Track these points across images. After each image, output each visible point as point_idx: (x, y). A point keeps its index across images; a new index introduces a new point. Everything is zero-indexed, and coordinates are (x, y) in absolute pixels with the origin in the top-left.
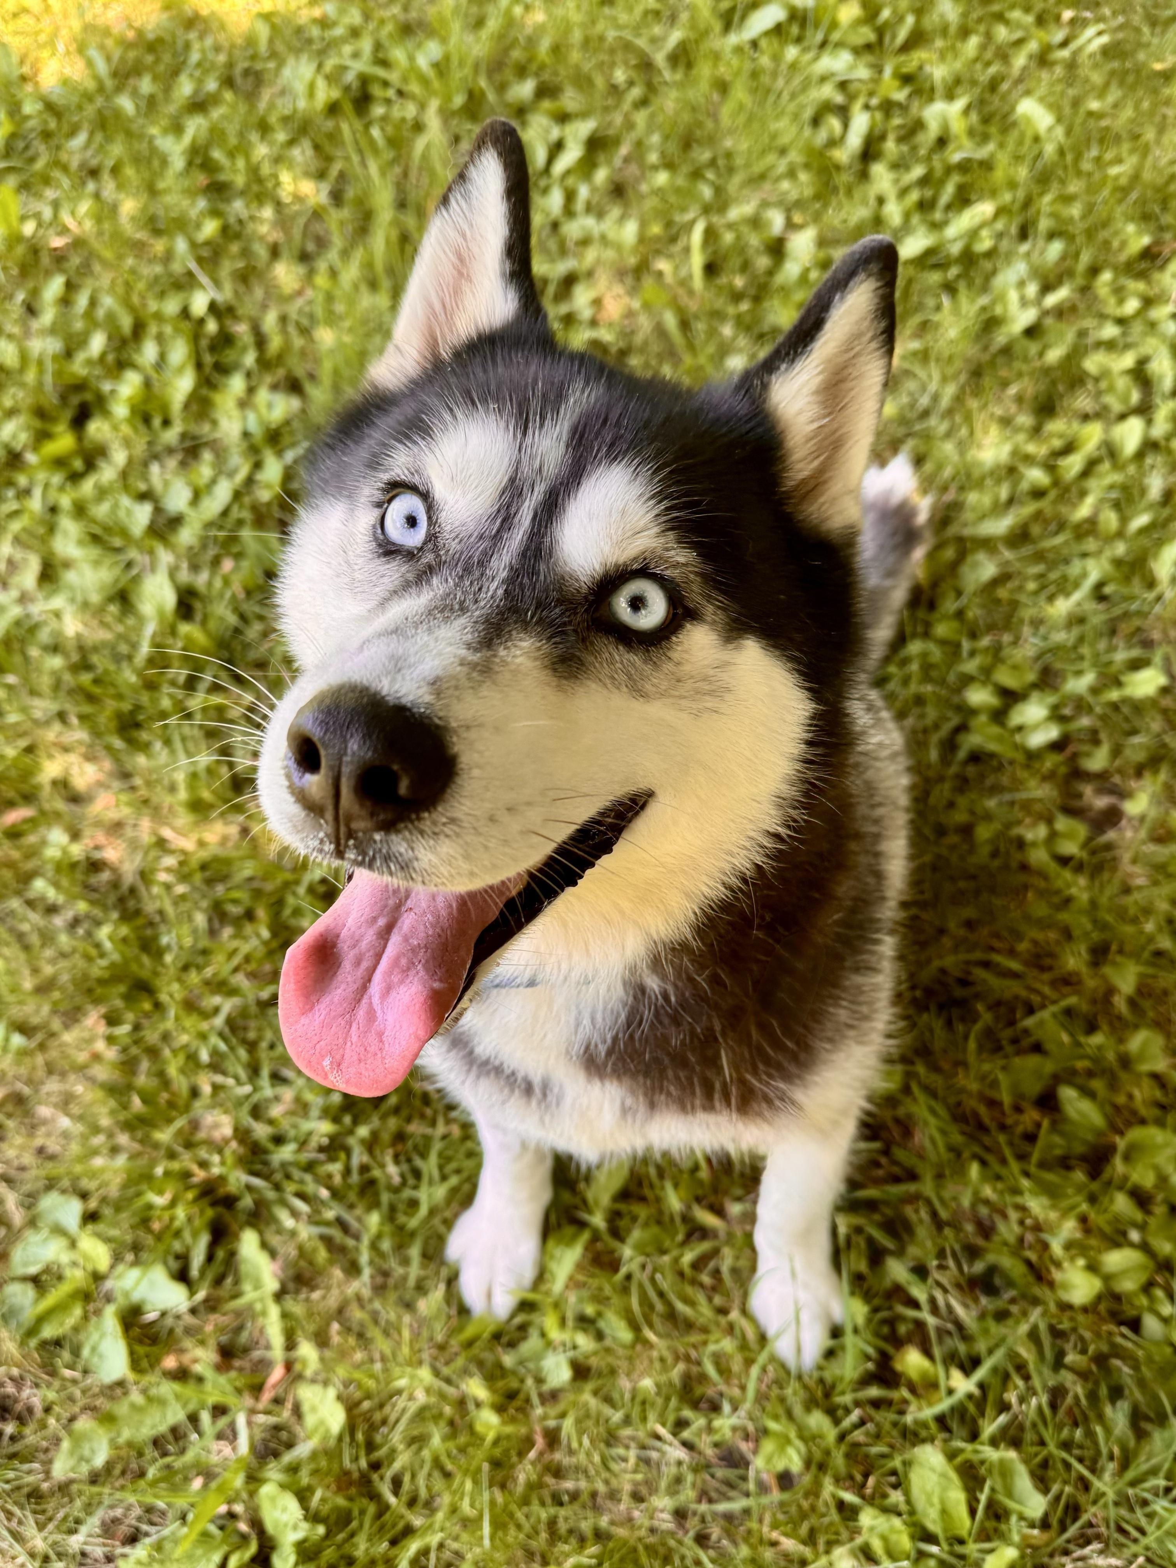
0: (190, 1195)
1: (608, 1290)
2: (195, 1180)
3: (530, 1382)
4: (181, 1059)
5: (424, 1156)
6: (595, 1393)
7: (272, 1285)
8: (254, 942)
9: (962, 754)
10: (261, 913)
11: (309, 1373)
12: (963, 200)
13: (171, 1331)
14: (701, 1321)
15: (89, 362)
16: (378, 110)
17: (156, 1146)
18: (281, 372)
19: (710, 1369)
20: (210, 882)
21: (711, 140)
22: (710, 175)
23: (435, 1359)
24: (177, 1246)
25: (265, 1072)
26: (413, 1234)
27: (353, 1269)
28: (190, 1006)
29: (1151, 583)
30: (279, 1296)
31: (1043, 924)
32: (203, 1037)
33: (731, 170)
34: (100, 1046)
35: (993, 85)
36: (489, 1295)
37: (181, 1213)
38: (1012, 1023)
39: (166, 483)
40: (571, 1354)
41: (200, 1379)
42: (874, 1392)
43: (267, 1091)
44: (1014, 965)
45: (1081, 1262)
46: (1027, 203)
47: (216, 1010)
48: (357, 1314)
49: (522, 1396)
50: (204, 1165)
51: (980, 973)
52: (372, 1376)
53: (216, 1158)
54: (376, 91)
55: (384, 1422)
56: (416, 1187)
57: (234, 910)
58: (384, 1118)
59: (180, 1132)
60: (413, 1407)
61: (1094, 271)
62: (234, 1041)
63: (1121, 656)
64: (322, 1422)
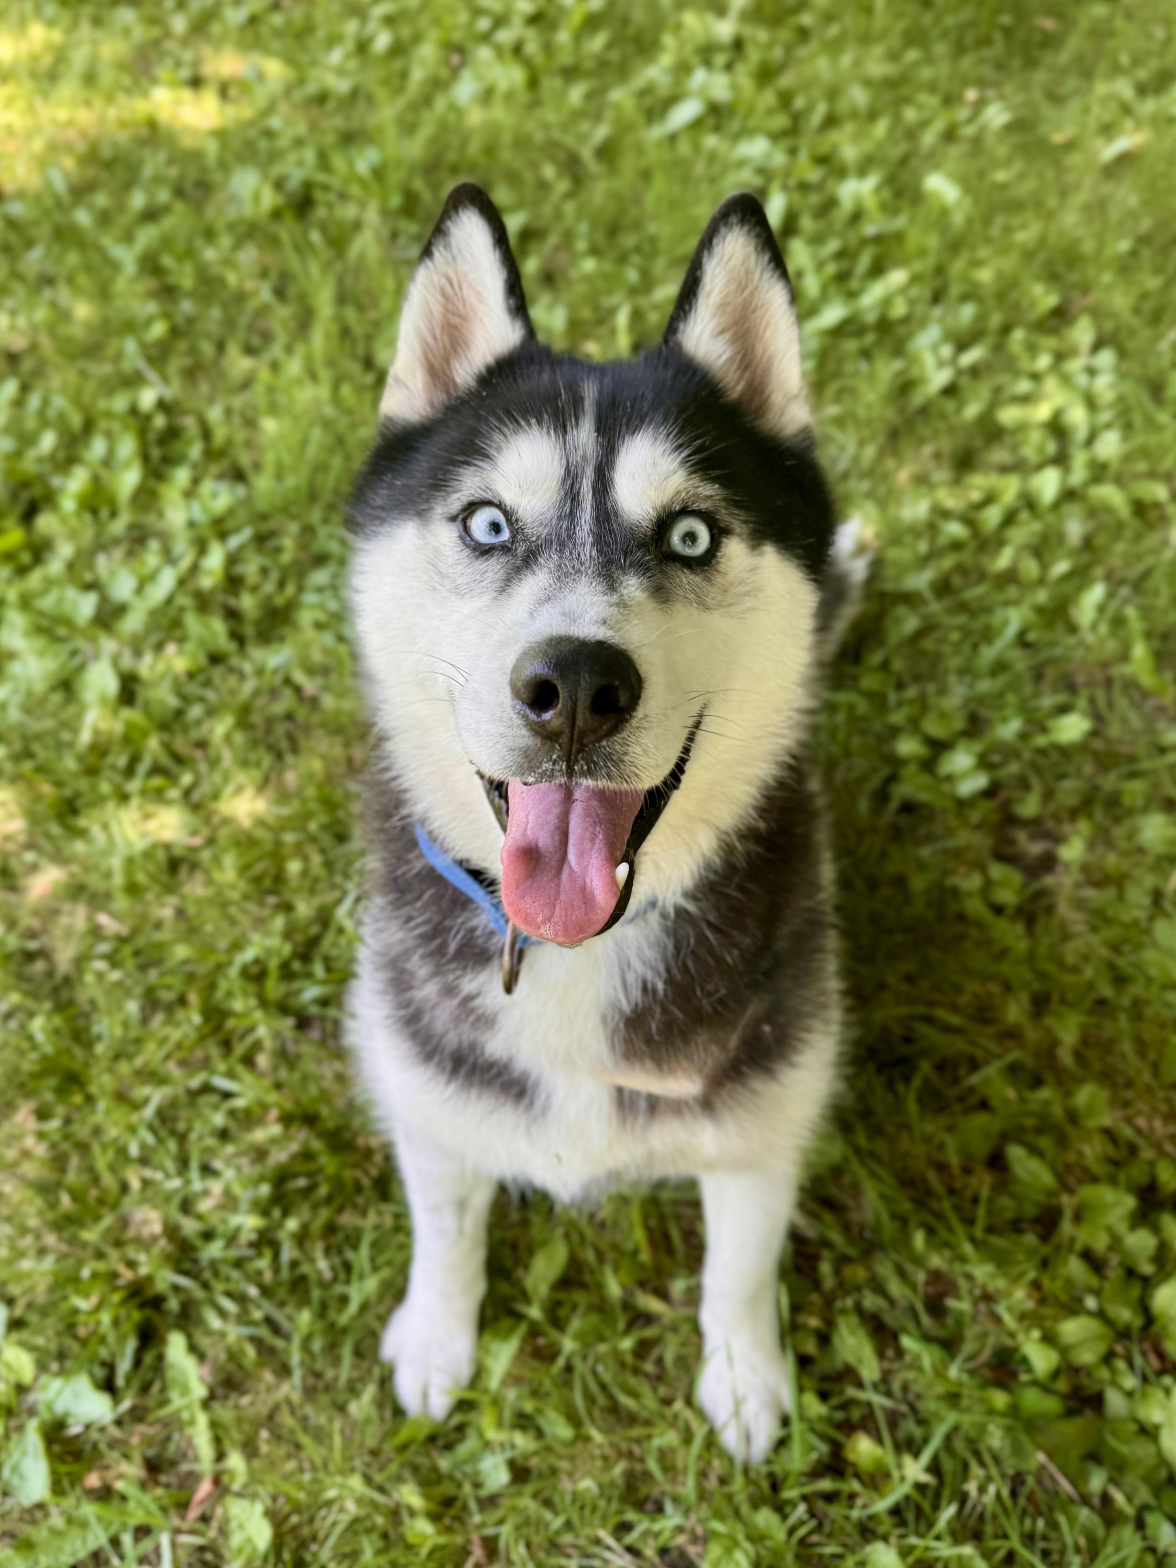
0: (116, 1298)
1: (547, 1385)
2: (121, 1282)
3: (467, 1488)
4: (110, 1154)
5: (355, 1247)
6: (535, 1496)
7: (200, 1391)
8: (186, 1029)
9: (894, 805)
10: (194, 998)
11: (236, 1487)
12: (877, 270)
13: (95, 1446)
14: (645, 1414)
15: (40, 460)
16: (321, 212)
17: (84, 1245)
18: (225, 463)
19: (653, 1465)
20: (143, 968)
21: (637, 226)
22: (636, 259)
23: (368, 1465)
24: (103, 1353)
25: (194, 1165)
26: (344, 1331)
27: (284, 1371)
28: (122, 1097)
29: (1073, 629)
30: (206, 1404)
31: (985, 977)
32: (132, 1130)
33: (654, 253)
34: (30, 1142)
35: (904, 161)
36: (425, 1396)
37: (106, 1318)
38: (956, 1081)
39: (113, 574)
40: (508, 1454)
41: (124, 1498)
42: (826, 1484)
43: (197, 1185)
44: (954, 1019)
45: (1036, 1334)
46: (940, 270)
47: (146, 1101)
48: (287, 1420)
49: (458, 1504)
50: (131, 1264)
51: (923, 1029)
52: (300, 1486)
53: (142, 1257)
54: (319, 196)
55: (314, 1538)
56: (348, 1282)
57: (166, 996)
58: (315, 1208)
59: (108, 1230)
60: (344, 1519)
61: (1006, 330)
62: (163, 1133)
63: (1048, 701)
64: (249, 1540)
